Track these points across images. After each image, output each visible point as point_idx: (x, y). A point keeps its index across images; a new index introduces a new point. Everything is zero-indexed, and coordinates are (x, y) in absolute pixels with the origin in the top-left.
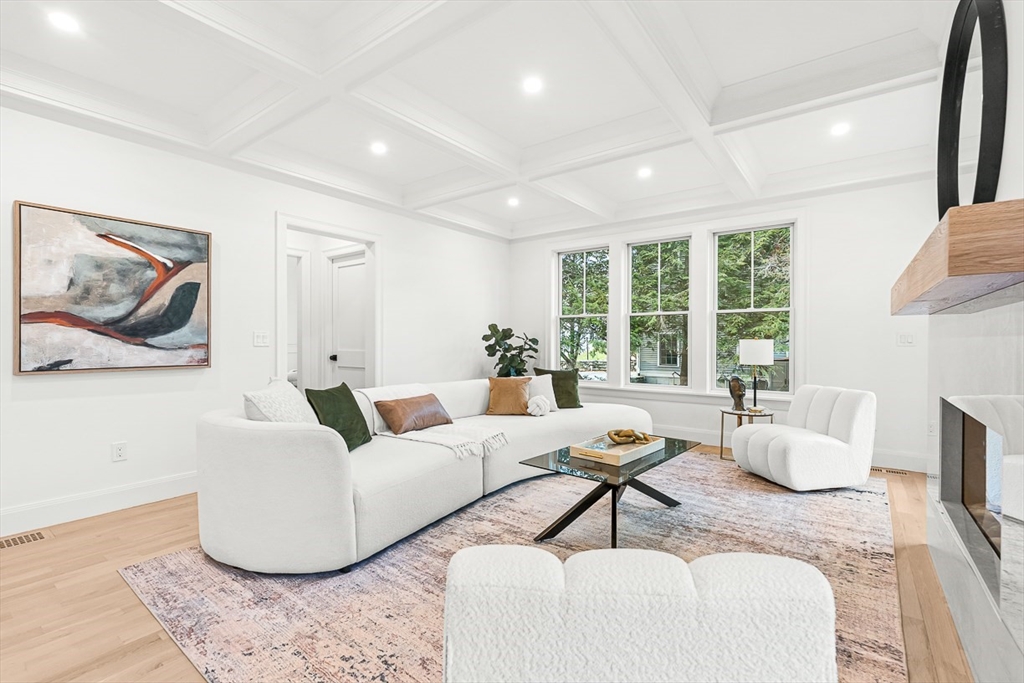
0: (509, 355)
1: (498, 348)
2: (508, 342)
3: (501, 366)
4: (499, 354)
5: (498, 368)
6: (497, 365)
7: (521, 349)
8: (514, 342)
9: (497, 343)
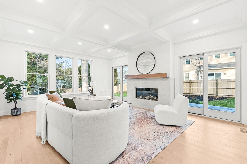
0: (11, 88)
1: (5, 85)
2: (11, 83)
3: (7, 92)
4: (5, 88)
5: (5, 93)
6: (5, 92)
7: (19, 86)
8: (13, 82)
9: (5, 83)
